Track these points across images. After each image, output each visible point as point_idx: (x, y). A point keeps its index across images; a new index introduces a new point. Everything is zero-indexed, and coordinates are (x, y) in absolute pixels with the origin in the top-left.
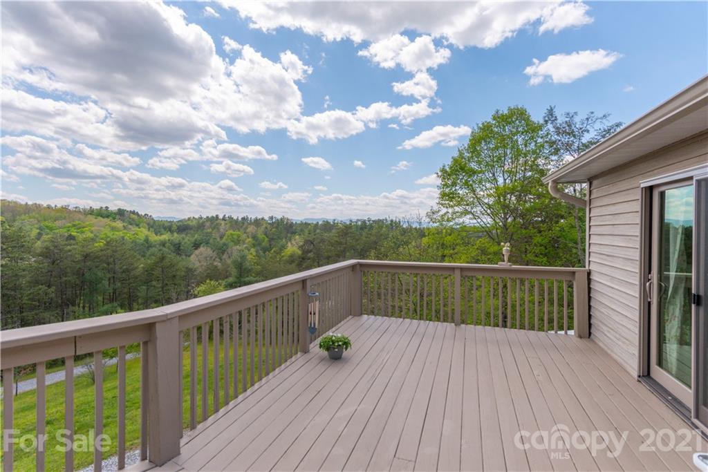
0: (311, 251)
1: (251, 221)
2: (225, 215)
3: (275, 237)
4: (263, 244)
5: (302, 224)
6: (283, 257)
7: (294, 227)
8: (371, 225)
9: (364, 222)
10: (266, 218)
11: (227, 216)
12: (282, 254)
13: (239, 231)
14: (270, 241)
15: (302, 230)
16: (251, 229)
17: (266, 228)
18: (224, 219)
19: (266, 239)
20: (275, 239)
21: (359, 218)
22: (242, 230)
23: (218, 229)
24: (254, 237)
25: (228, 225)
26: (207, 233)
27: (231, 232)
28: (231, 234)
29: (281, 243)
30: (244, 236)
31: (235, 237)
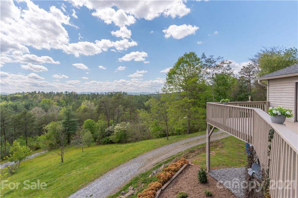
0: (103, 106)
1: (54, 94)
2: (39, 91)
3: (69, 101)
4: (63, 104)
5: (81, 95)
6: (80, 109)
7: (78, 96)
8: (115, 94)
9: (111, 93)
10: (64, 92)
11: (41, 92)
12: (80, 108)
13: (49, 99)
14: (66, 103)
15: (83, 98)
16: (57, 98)
17: (64, 97)
18: (39, 93)
19: (65, 102)
20: (69, 102)
21: (109, 92)
22: (51, 98)
23: (37, 99)
24: (58, 101)
25: (42, 96)
26: (30, 100)
27: (45, 99)
28: (45, 101)
29: (72, 104)
30: (52, 101)
31: (47, 101)
